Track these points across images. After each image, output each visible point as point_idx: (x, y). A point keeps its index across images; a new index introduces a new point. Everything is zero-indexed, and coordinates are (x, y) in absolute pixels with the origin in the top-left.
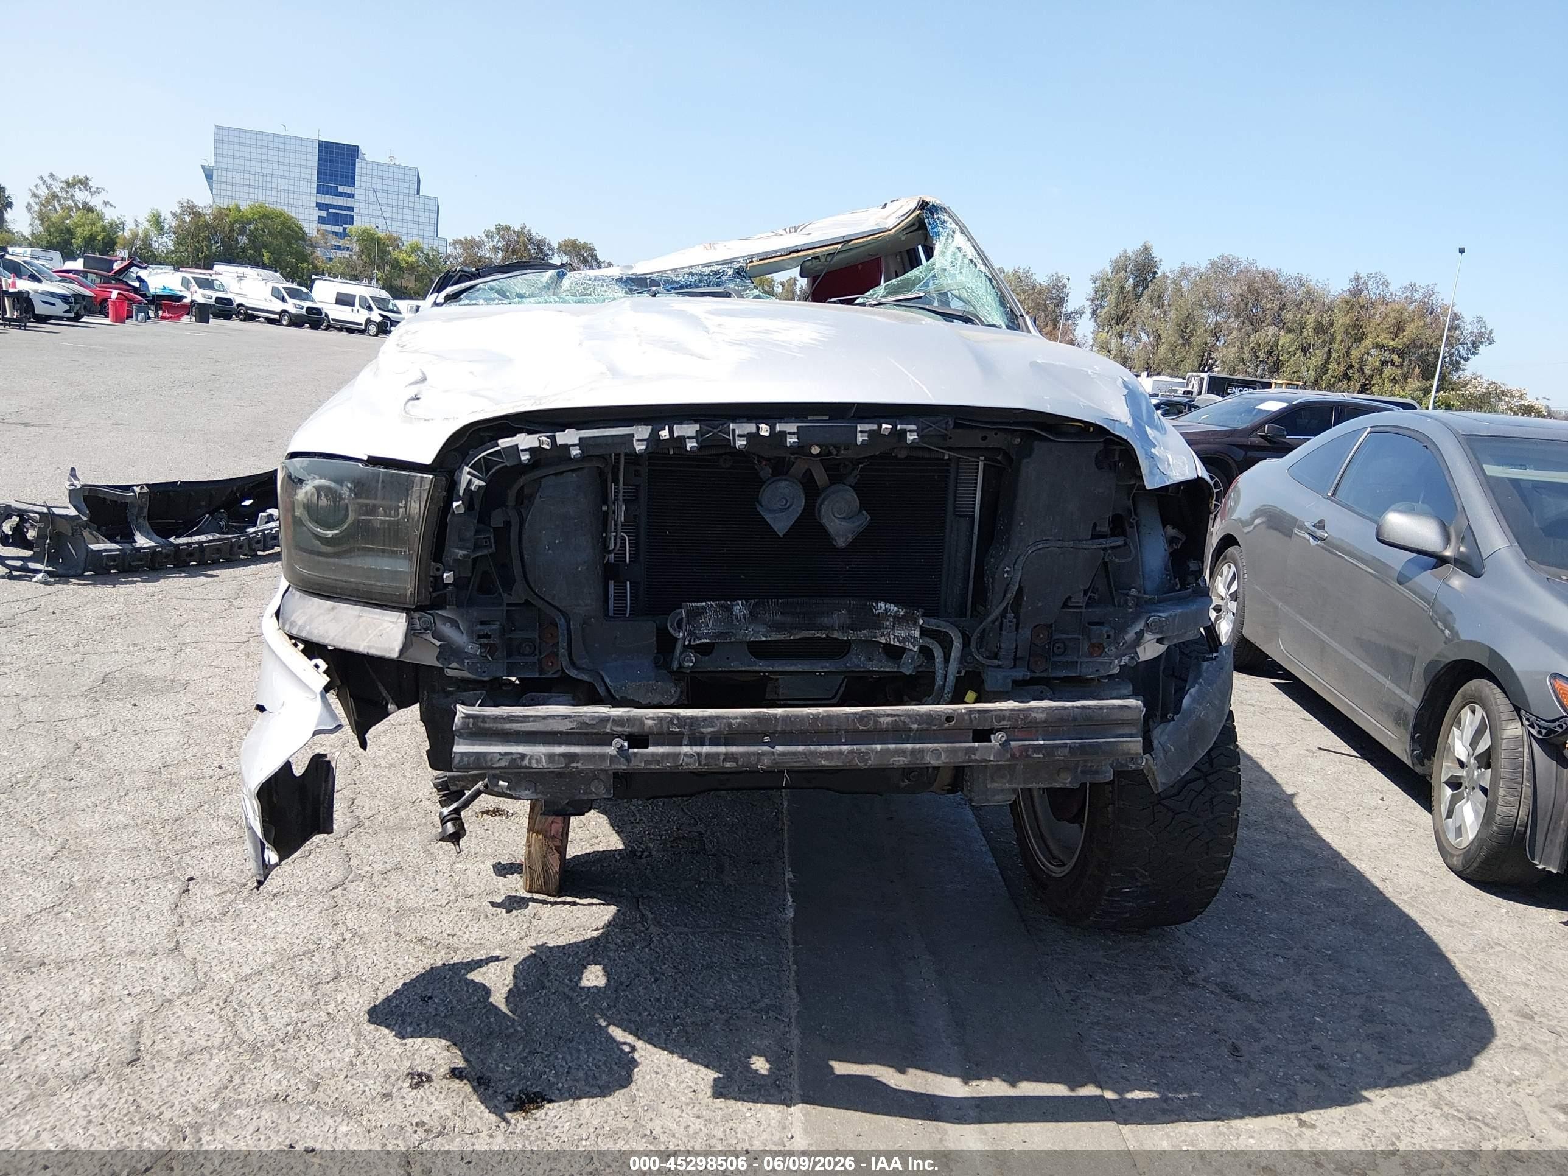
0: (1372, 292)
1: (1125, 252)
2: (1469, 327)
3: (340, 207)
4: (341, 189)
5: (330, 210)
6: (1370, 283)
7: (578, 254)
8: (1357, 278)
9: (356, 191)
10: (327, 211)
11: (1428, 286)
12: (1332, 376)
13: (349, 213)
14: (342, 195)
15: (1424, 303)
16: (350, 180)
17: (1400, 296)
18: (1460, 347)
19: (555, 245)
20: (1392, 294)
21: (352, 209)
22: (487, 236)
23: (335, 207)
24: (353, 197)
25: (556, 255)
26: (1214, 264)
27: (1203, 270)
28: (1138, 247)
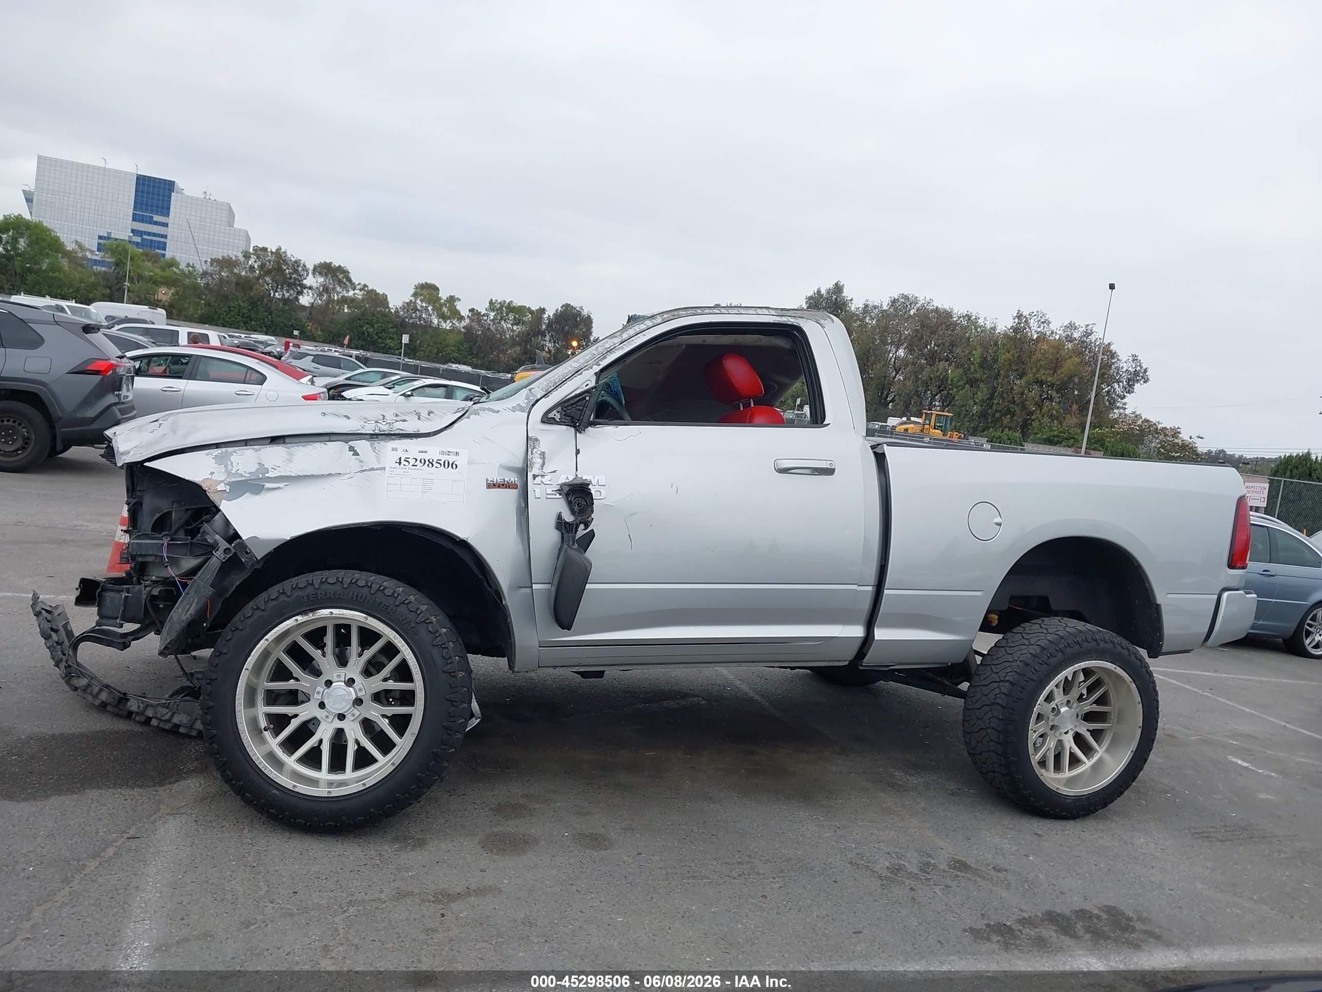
0: (1034, 330)
1: (819, 291)
2: (1124, 363)
3: (155, 235)
4: (156, 218)
5: (144, 237)
6: (1032, 321)
7: (334, 276)
8: (1019, 316)
9: (171, 220)
10: (141, 236)
11: (1087, 326)
12: (997, 411)
13: (162, 240)
14: (156, 223)
15: (1083, 342)
16: (166, 211)
17: (1060, 334)
18: (1116, 385)
19: (310, 267)
20: (1052, 332)
21: (165, 237)
22: (244, 256)
23: (149, 234)
24: (167, 226)
25: (310, 274)
26: (894, 301)
27: (885, 308)
28: (831, 285)
